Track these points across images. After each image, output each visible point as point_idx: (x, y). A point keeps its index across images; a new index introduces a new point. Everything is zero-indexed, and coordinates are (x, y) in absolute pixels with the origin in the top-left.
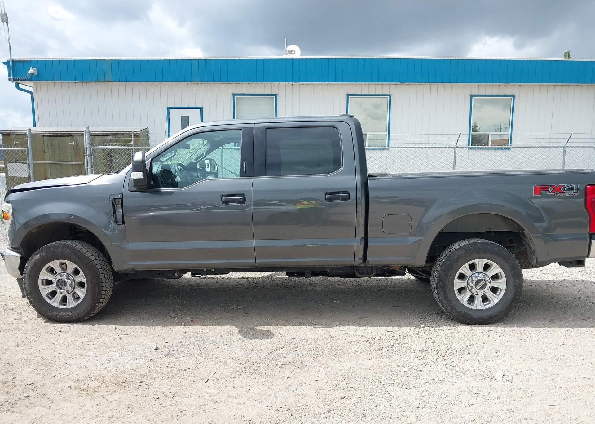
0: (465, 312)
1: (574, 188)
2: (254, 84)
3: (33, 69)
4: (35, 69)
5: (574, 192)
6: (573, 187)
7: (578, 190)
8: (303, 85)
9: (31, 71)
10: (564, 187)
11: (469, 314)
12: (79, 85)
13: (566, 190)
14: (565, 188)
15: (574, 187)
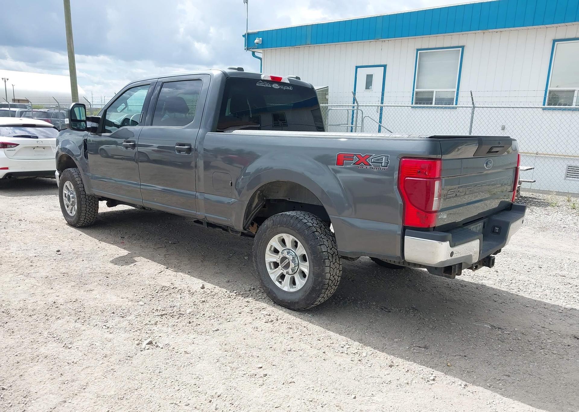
0: (271, 289)
1: (383, 161)
2: (440, 36)
3: (258, 39)
4: (261, 39)
5: (383, 165)
6: (382, 159)
7: (388, 163)
8: (497, 32)
9: (256, 41)
10: (371, 157)
11: (274, 293)
12: (292, 49)
13: (373, 162)
14: (373, 159)
15: (384, 159)
